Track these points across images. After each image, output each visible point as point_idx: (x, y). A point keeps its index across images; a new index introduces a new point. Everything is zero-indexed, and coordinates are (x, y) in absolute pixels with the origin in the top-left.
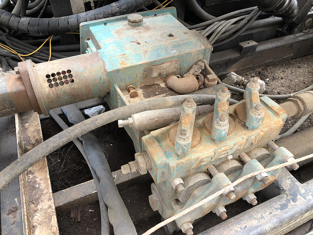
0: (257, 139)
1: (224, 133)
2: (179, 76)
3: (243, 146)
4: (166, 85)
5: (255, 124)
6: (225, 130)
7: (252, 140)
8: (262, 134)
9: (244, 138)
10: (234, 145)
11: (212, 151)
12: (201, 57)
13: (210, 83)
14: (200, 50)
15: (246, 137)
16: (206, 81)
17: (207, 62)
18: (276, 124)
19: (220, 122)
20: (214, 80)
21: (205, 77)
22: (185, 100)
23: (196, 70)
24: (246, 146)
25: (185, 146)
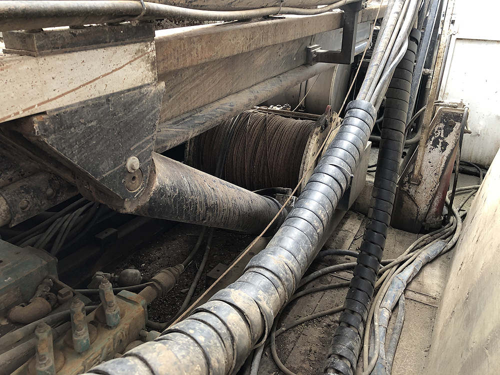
0: (124, 334)
1: (85, 341)
2: (23, 304)
3: (112, 346)
4: (9, 320)
5: (114, 321)
6: (85, 338)
7: (119, 337)
8: (126, 327)
9: (111, 338)
10: (102, 350)
11: (81, 365)
12: (46, 274)
13: (65, 298)
14: (42, 267)
15: (111, 337)
16: (60, 298)
17: (55, 277)
18: (138, 312)
19: (78, 332)
20: (68, 293)
21: (57, 293)
22: (36, 326)
23: (43, 289)
24: (115, 346)
25: (47, 371)
